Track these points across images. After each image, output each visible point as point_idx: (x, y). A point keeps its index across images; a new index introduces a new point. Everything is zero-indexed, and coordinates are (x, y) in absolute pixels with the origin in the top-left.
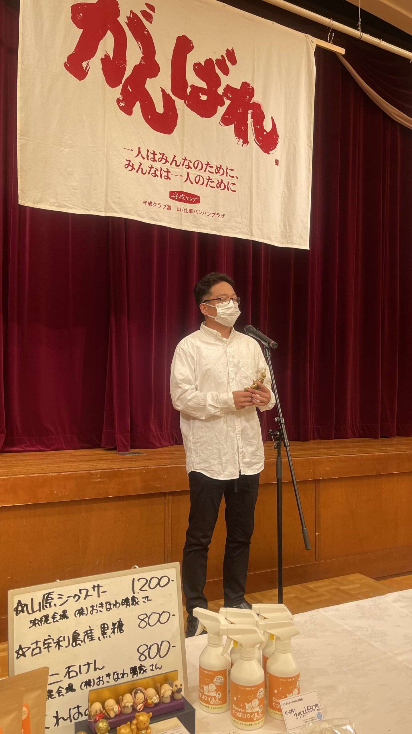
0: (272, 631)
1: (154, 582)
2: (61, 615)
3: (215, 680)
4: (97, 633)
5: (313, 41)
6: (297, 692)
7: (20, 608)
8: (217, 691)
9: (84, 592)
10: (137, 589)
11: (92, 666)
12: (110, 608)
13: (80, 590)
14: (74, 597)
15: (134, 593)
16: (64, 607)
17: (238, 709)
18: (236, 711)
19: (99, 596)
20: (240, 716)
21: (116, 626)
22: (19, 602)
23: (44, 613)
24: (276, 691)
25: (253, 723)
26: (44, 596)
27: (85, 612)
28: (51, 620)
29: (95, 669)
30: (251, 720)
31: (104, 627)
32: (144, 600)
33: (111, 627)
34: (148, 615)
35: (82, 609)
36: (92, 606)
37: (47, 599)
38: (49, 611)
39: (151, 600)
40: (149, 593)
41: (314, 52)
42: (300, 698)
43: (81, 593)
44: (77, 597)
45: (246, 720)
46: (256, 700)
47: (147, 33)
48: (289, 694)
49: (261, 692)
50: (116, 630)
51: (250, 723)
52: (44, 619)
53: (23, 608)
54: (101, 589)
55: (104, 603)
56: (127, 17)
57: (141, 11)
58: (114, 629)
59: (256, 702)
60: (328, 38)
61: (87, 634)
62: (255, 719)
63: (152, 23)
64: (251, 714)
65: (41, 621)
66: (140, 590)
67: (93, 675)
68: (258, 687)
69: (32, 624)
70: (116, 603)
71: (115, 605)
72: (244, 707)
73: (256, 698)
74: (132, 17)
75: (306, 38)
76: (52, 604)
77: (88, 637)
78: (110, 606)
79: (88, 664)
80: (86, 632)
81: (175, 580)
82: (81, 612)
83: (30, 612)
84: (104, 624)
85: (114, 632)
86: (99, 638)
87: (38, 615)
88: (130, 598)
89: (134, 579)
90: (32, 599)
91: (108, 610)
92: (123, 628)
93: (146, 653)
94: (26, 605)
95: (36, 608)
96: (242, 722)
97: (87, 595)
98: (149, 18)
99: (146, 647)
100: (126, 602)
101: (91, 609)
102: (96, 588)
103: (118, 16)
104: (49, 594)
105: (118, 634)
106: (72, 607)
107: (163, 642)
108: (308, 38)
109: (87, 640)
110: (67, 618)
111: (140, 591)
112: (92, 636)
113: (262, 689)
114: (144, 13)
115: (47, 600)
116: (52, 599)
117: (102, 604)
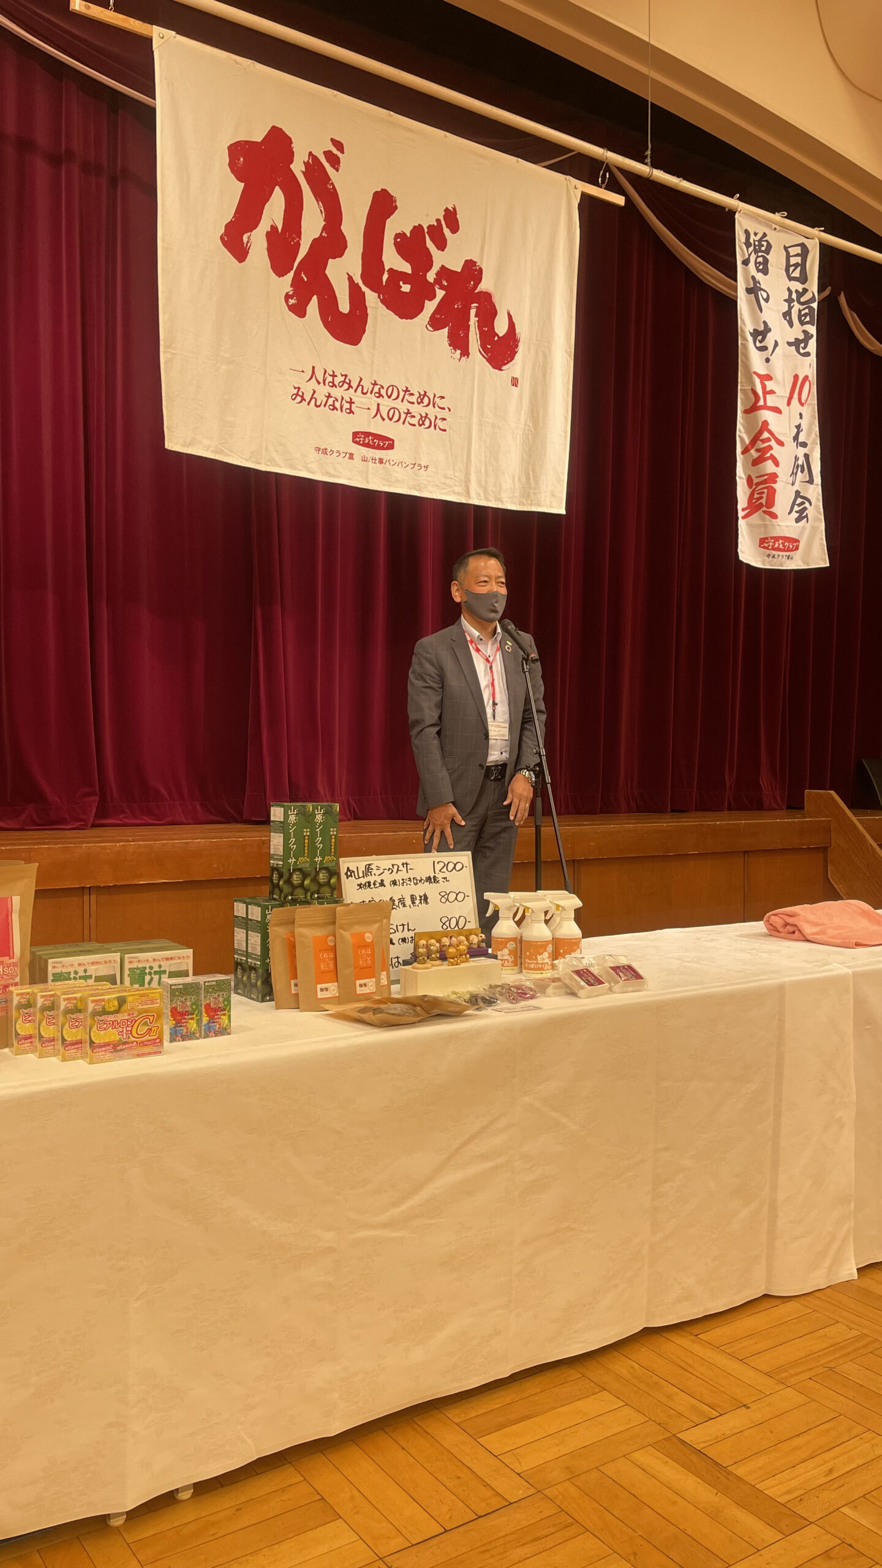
0: (558, 903)
1: (451, 866)
2: (379, 883)
3: (508, 945)
4: (408, 902)
5: (577, 187)
6: (579, 952)
7: (349, 873)
8: (509, 954)
9: (396, 867)
10: (437, 870)
11: (406, 927)
12: (417, 883)
13: (393, 865)
14: (389, 870)
15: (435, 873)
16: (382, 877)
17: (530, 962)
18: (530, 963)
19: (407, 872)
20: (533, 967)
21: (423, 898)
22: (348, 868)
23: (366, 879)
24: (561, 951)
25: (544, 972)
26: (366, 866)
27: (398, 883)
28: (372, 886)
29: (409, 930)
30: (542, 969)
31: (413, 898)
32: (443, 880)
33: (418, 898)
34: (448, 893)
35: (395, 880)
36: (403, 880)
37: (368, 868)
38: (371, 879)
39: (448, 881)
40: (447, 875)
41: (579, 205)
42: (583, 956)
43: (393, 868)
44: (391, 871)
45: (538, 969)
46: (546, 953)
47: (331, 187)
48: (573, 952)
49: (550, 948)
50: (422, 901)
51: (542, 972)
52: (367, 884)
53: (351, 873)
54: (409, 867)
55: (412, 878)
56: (304, 162)
57: (325, 153)
58: (421, 900)
59: (546, 955)
60: (600, 179)
61: (401, 901)
62: (545, 969)
63: (340, 171)
64: (542, 964)
65: (365, 885)
66: (440, 871)
67: (408, 935)
68: (548, 942)
69: (359, 887)
70: (421, 880)
71: (420, 881)
72: (536, 959)
73: (546, 951)
74: (310, 161)
75: (566, 182)
76: (373, 873)
77: (402, 904)
78: (417, 881)
79: (403, 925)
80: (400, 899)
81: (468, 866)
82: (394, 883)
83: (357, 877)
84: (413, 895)
85: (421, 902)
86: (410, 906)
87: (363, 881)
88: (432, 877)
89: (434, 862)
90: (357, 868)
91: (416, 884)
92: (428, 901)
93: (447, 924)
94: (354, 872)
95: (361, 875)
96: (534, 972)
97: (398, 870)
98: (334, 161)
99: (447, 919)
100: (429, 879)
101: (402, 881)
102: (405, 865)
103: (292, 162)
104: (370, 865)
105: (424, 905)
106: (388, 878)
107: (460, 917)
108: (569, 183)
109: (401, 906)
110: (385, 886)
111: (440, 873)
112: (404, 903)
113: (550, 945)
114: (328, 155)
115: (368, 870)
116: (372, 869)
117: (410, 878)
